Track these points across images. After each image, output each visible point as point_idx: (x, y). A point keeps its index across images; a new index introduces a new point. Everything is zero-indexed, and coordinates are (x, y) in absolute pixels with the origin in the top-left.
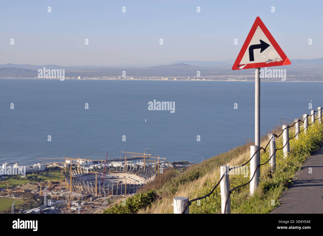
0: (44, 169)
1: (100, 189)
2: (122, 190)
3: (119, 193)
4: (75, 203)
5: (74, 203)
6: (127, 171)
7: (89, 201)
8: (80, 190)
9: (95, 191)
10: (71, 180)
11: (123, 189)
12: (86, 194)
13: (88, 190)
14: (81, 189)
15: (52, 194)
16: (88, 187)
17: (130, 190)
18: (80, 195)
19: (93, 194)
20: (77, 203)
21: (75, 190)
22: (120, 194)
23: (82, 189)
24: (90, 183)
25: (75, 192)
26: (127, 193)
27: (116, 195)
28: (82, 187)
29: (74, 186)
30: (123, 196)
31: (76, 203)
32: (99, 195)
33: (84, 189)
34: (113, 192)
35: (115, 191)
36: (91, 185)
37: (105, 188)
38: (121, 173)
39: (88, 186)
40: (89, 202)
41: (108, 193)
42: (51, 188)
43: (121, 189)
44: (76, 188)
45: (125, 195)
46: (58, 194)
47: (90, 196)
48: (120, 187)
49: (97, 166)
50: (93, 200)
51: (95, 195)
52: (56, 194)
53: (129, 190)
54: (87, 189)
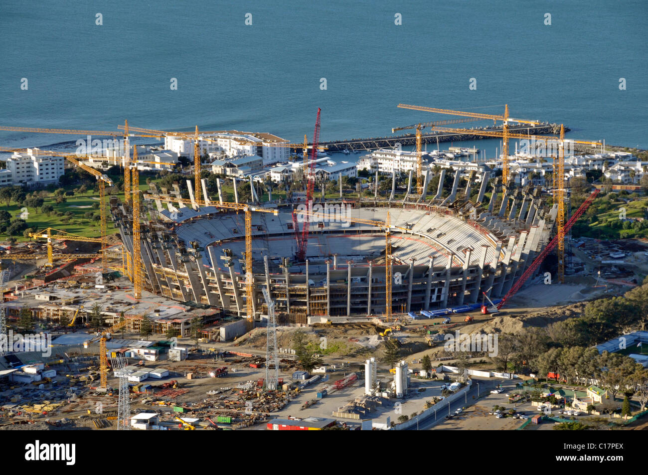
0: (55, 175)
1: (266, 284)
2: (372, 295)
3: (361, 306)
4: (142, 351)
5: (136, 350)
6: (423, 200)
7: (212, 341)
8: (178, 284)
9: (244, 296)
10: (136, 237)
11: (378, 289)
12: (207, 307)
13: (216, 289)
14: (182, 283)
15: (51, 298)
16: (213, 275)
17: (410, 294)
18: (174, 309)
19: (236, 308)
20: (153, 352)
21: (157, 287)
22: (364, 311)
23: (186, 282)
24: (222, 258)
25: (159, 293)
26: (396, 309)
27: (346, 314)
28: (186, 275)
29: (154, 266)
30: (376, 321)
31: (147, 351)
32: (266, 313)
33: (195, 281)
34: (328, 301)
35: (337, 296)
36: (227, 265)
37: (292, 281)
38: (394, 206)
39: (213, 269)
40: (212, 348)
41: (304, 304)
42: (59, 269)
43: (367, 289)
44: (164, 277)
45: (386, 316)
46: (77, 302)
47: (223, 316)
48: (362, 280)
49: (300, 171)
50: (230, 339)
51: (245, 314)
52: (68, 304)
53: (406, 293)
54: (207, 282)
